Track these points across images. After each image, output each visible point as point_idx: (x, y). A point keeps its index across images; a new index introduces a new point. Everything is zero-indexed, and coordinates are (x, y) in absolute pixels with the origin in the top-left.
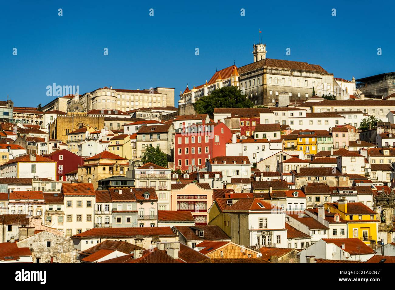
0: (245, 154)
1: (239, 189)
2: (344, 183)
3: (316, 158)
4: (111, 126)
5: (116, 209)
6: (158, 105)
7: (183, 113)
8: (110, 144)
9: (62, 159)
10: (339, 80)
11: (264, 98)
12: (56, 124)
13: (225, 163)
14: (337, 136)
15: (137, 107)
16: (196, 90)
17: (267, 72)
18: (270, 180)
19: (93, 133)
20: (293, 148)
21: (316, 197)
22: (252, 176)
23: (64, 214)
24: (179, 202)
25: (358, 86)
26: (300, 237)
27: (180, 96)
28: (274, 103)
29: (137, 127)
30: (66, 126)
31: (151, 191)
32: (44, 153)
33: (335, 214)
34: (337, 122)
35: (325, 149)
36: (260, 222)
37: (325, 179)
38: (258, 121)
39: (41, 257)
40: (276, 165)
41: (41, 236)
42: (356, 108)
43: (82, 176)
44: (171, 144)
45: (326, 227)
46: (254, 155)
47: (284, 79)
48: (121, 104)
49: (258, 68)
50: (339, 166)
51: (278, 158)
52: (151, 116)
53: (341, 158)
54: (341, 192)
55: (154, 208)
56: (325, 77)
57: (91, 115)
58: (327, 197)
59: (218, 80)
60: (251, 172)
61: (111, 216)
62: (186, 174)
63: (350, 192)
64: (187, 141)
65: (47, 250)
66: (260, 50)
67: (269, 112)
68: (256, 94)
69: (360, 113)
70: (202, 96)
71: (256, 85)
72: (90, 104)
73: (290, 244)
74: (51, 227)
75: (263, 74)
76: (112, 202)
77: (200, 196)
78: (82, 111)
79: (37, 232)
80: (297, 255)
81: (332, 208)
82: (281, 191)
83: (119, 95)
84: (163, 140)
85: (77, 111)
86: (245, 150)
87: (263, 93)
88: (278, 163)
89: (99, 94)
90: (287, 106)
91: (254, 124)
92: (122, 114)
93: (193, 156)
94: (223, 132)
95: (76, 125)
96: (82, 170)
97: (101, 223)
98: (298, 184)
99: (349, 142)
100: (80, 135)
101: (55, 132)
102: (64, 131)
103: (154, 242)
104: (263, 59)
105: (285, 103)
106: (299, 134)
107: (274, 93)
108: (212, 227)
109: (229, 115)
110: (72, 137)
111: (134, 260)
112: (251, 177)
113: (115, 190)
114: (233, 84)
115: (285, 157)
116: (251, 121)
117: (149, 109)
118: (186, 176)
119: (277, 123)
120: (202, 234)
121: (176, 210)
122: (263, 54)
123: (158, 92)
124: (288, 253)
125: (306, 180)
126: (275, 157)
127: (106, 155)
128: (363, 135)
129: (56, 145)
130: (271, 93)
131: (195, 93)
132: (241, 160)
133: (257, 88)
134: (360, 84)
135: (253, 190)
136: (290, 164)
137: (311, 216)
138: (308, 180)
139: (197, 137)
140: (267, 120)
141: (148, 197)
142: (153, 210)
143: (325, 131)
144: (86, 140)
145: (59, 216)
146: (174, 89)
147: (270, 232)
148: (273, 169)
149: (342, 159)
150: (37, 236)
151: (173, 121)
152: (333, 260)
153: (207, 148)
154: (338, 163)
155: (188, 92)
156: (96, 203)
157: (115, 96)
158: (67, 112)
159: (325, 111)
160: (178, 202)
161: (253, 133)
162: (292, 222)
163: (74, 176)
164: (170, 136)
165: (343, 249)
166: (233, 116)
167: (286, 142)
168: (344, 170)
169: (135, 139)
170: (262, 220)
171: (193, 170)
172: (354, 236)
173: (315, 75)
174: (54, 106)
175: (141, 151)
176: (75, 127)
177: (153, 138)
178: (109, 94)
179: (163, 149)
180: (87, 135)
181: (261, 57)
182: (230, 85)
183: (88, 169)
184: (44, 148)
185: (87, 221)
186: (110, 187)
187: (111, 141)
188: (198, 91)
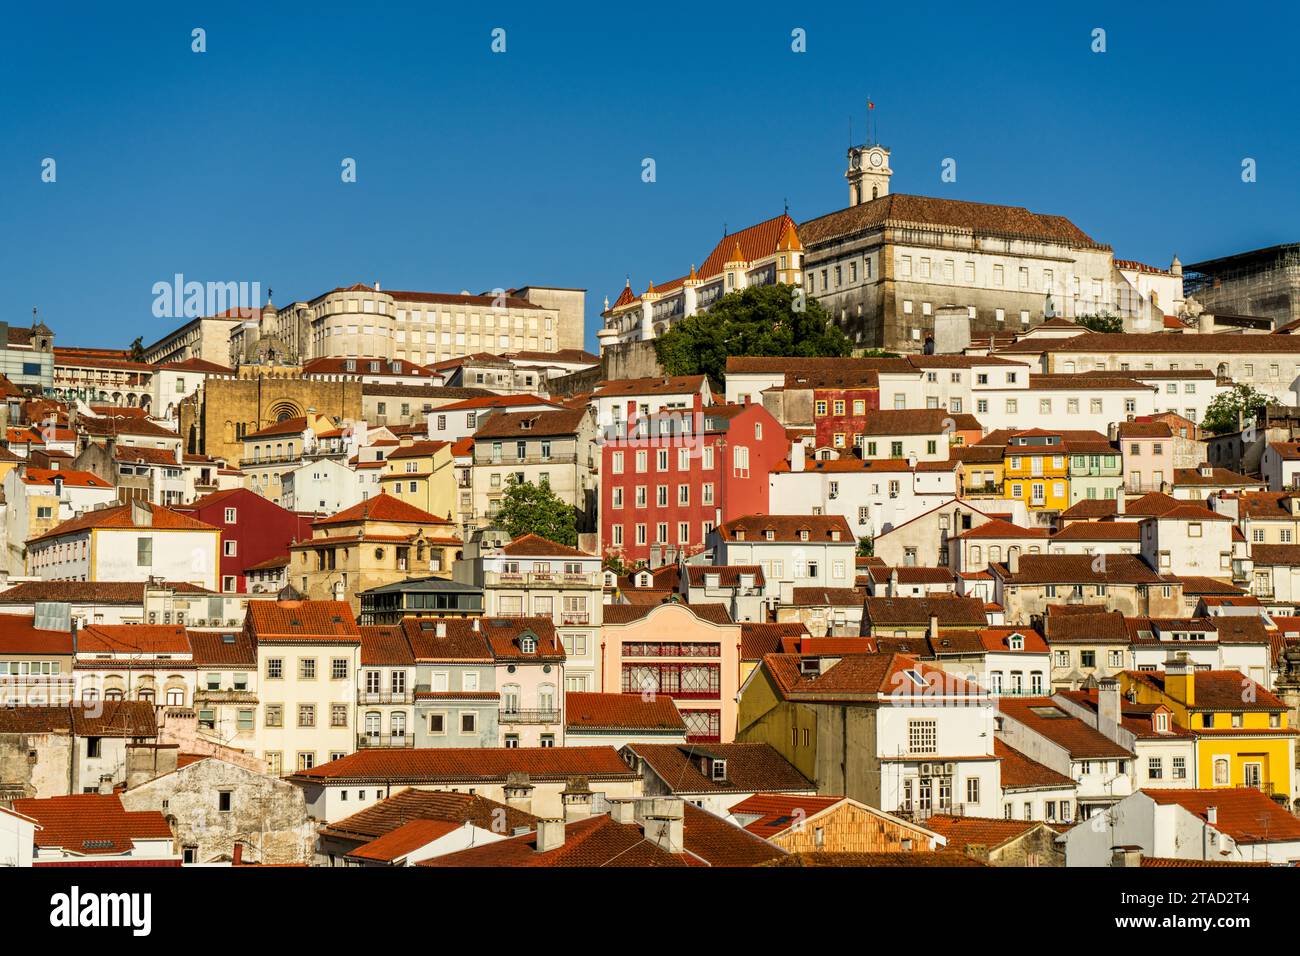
0: (832, 509)
1: (819, 622)
2: (1164, 605)
3: (1067, 523)
4: (379, 413)
5: (429, 687)
6: (532, 346)
7: (621, 370)
8: (386, 471)
9: (234, 522)
10: (1128, 266)
11: (886, 323)
12: (204, 406)
13: (771, 536)
14: (1135, 450)
15: (461, 350)
16: (658, 297)
17: (896, 239)
18: (921, 594)
19: (328, 437)
20: (990, 489)
21: (1083, 652)
22: (859, 581)
23: (257, 702)
24: (627, 666)
25: (1189, 287)
26: (1042, 784)
27: (604, 315)
28: (918, 341)
29: (474, 415)
30: (235, 412)
31: (542, 626)
32: (174, 501)
33: (1155, 707)
34: (1130, 405)
35: (1094, 495)
36: (913, 734)
37: (1103, 594)
38: (872, 399)
39: (200, 843)
40: (939, 545)
41: (198, 773)
42: (1189, 361)
43: (304, 578)
44: (587, 475)
45: (1128, 752)
46: (864, 512)
47: (951, 263)
48: (408, 339)
49: (864, 224)
50: (1149, 549)
51: (943, 523)
52: (512, 382)
53: (1154, 523)
54: (1166, 636)
55: (553, 686)
56: (1085, 257)
57: (319, 377)
58: (1120, 653)
59: (732, 264)
60: (857, 568)
61: (410, 709)
62: (644, 573)
63: (1193, 637)
64: (641, 466)
65: (219, 819)
66: (869, 165)
67: (907, 371)
68: (860, 309)
69: (1205, 375)
70: (678, 318)
71: (860, 282)
72: (306, 340)
73: (1010, 805)
74: (228, 745)
75: (884, 244)
76: (414, 664)
77: (696, 644)
78: (286, 363)
79: (185, 759)
80: (1055, 843)
81: (1142, 688)
82: (967, 632)
83: (402, 311)
84: (560, 461)
85: (270, 363)
86: (832, 496)
87: (881, 308)
88: (945, 540)
89: (338, 307)
90: (963, 352)
91: (859, 408)
92: (416, 372)
93: (662, 515)
94: (759, 437)
95: (269, 409)
96: (305, 558)
97: (376, 734)
98: (1014, 609)
99: (1175, 470)
100: (285, 442)
101: (198, 430)
102: (229, 427)
103: (570, 797)
104: (878, 196)
105: (957, 340)
106: (1011, 444)
107: (917, 308)
108: (751, 749)
109: (779, 380)
110: (257, 447)
111: (540, 855)
112: (856, 586)
113: (423, 625)
114: (782, 278)
115: (967, 520)
116: (849, 399)
117: (503, 359)
118: (644, 580)
119: (933, 406)
120: (722, 770)
121: (619, 691)
122: (881, 178)
123: (531, 302)
124: (1022, 837)
125: (1041, 597)
126: (933, 520)
127: (385, 508)
128: (1219, 447)
129: (205, 473)
130: (908, 308)
131: (655, 304)
132: (822, 528)
133: (863, 291)
134: (1197, 281)
135: (870, 628)
136: (984, 543)
137: (1073, 713)
138: (1048, 595)
139: (674, 451)
140: (900, 396)
141: (531, 646)
142: (548, 690)
143: (1094, 434)
144: (305, 458)
145: (238, 708)
146: (583, 293)
147: (946, 765)
148: (929, 559)
149: (1157, 526)
150: (185, 774)
151: (591, 399)
152: (1181, 860)
153: (708, 489)
154: (1144, 538)
155: (629, 302)
156: (363, 665)
157: (391, 314)
158: (238, 367)
159: (1091, 368)
160: (624, 664)
161: (857, 439)
162: (1011, 733)
163: (275, 577)
164: (582, 446)
165: (1211, 825)
166: (791, 384)
167: (967, 469)
168: (1163, 564)
169: (467, 456)
170: (920, 728)
171: (664, 561)
172: (1218, 780)
173: (1053, 250)
174: (185, 346)
175: (488, 494)
176: (267, 414)
177: (527, 453)
178: (369, 307)
179: (561, 491)
180: (307, 440)
181: (875, 188)
182: (771, 279)
183: (327, 553)
184: (174, 484)
185: (333, 725)
186: (403, 613)
187: (390, 463)
188: (666, 301)
